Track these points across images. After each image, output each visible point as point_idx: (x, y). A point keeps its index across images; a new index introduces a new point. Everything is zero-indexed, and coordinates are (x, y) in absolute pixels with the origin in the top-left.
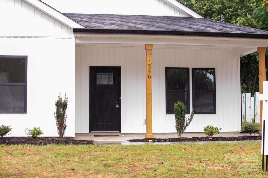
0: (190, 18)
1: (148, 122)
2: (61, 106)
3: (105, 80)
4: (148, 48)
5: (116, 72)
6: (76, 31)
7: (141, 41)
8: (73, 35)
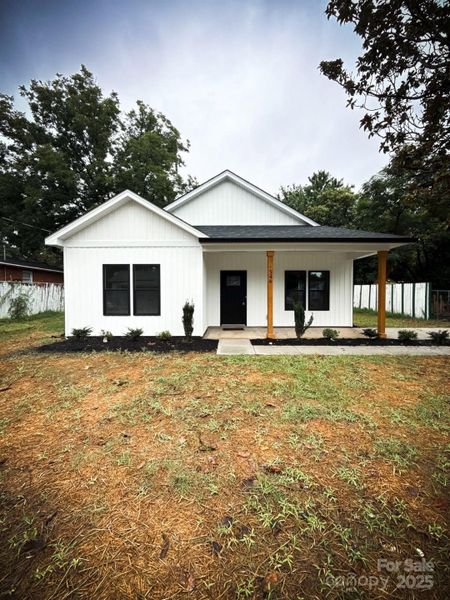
0: (308, 225)
1: (269, 317)
2: (188, 311)
3: (235, 282)
4: (270, 255)
5: (242, 276)
6: (201, 240)
7: (263, 248)
8: (199, 244)
